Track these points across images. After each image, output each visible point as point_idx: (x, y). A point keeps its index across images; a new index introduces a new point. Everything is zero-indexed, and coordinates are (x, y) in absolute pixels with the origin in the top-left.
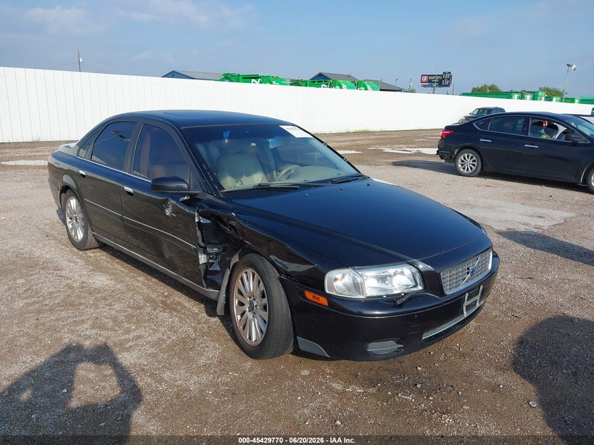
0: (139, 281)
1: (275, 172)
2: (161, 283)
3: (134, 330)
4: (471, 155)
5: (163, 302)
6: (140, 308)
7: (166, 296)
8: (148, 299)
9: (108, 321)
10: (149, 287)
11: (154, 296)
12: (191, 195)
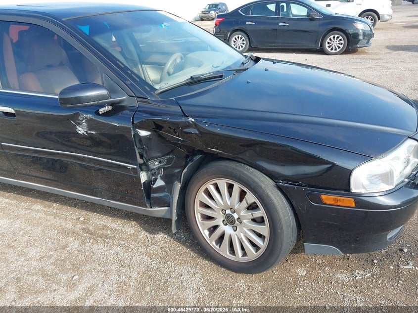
0: (38, 211)
1: (139, 66)
2: (65, 207)
3: (79, 280)
4: (240, 36)
5: (85, 230)
6: (64, 247)
7: (84, 223)
8: (66, 233)
9: (35, 278)
10: (55, 216)
11: (69, 225)
12: (112, 104)
